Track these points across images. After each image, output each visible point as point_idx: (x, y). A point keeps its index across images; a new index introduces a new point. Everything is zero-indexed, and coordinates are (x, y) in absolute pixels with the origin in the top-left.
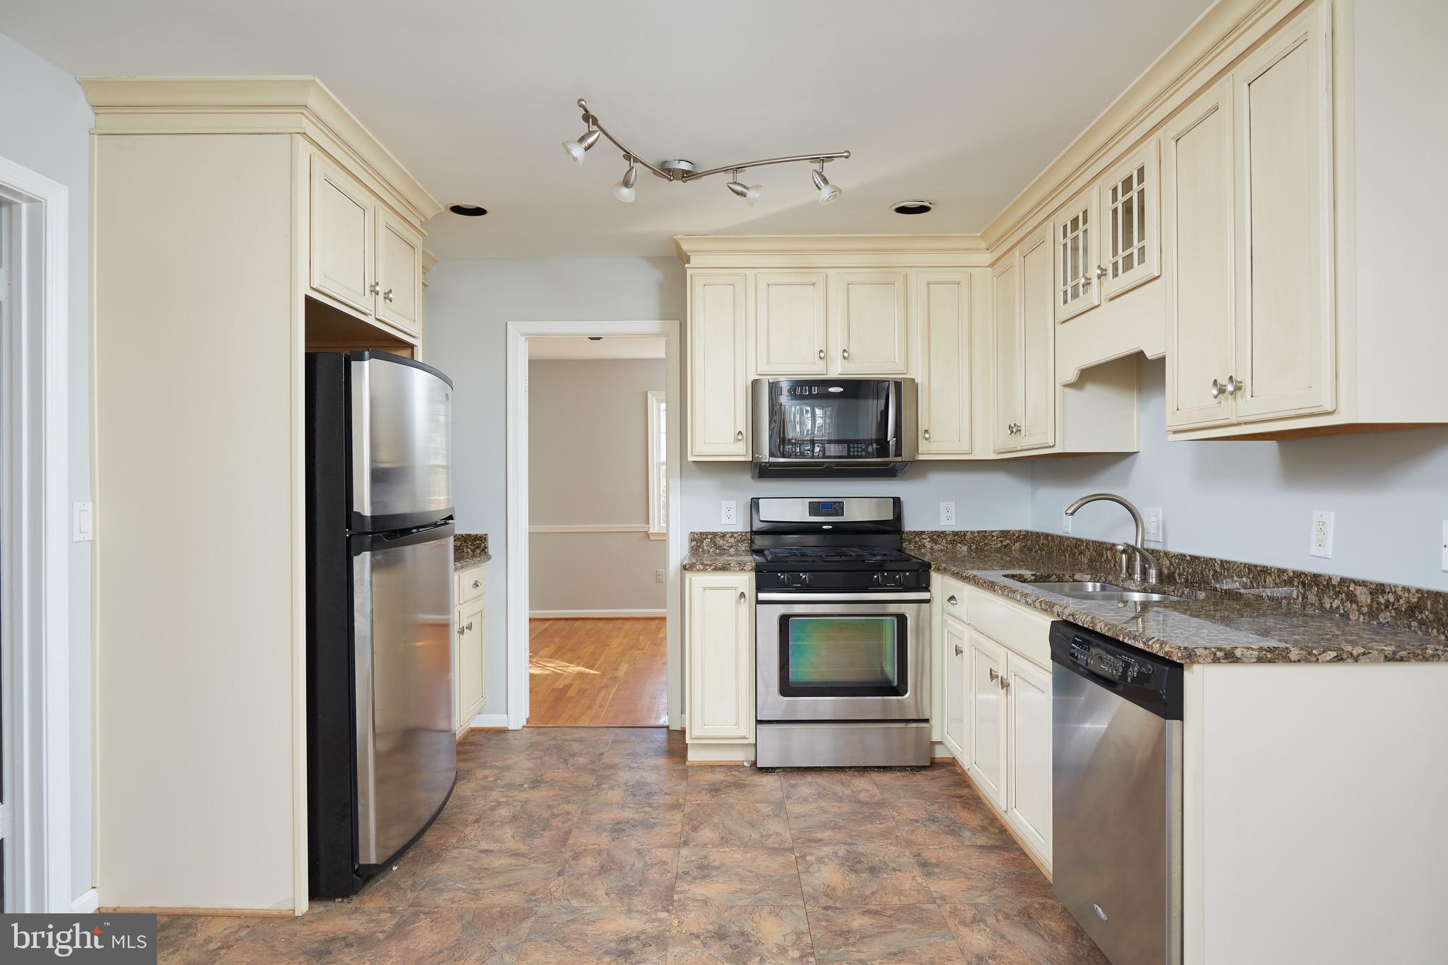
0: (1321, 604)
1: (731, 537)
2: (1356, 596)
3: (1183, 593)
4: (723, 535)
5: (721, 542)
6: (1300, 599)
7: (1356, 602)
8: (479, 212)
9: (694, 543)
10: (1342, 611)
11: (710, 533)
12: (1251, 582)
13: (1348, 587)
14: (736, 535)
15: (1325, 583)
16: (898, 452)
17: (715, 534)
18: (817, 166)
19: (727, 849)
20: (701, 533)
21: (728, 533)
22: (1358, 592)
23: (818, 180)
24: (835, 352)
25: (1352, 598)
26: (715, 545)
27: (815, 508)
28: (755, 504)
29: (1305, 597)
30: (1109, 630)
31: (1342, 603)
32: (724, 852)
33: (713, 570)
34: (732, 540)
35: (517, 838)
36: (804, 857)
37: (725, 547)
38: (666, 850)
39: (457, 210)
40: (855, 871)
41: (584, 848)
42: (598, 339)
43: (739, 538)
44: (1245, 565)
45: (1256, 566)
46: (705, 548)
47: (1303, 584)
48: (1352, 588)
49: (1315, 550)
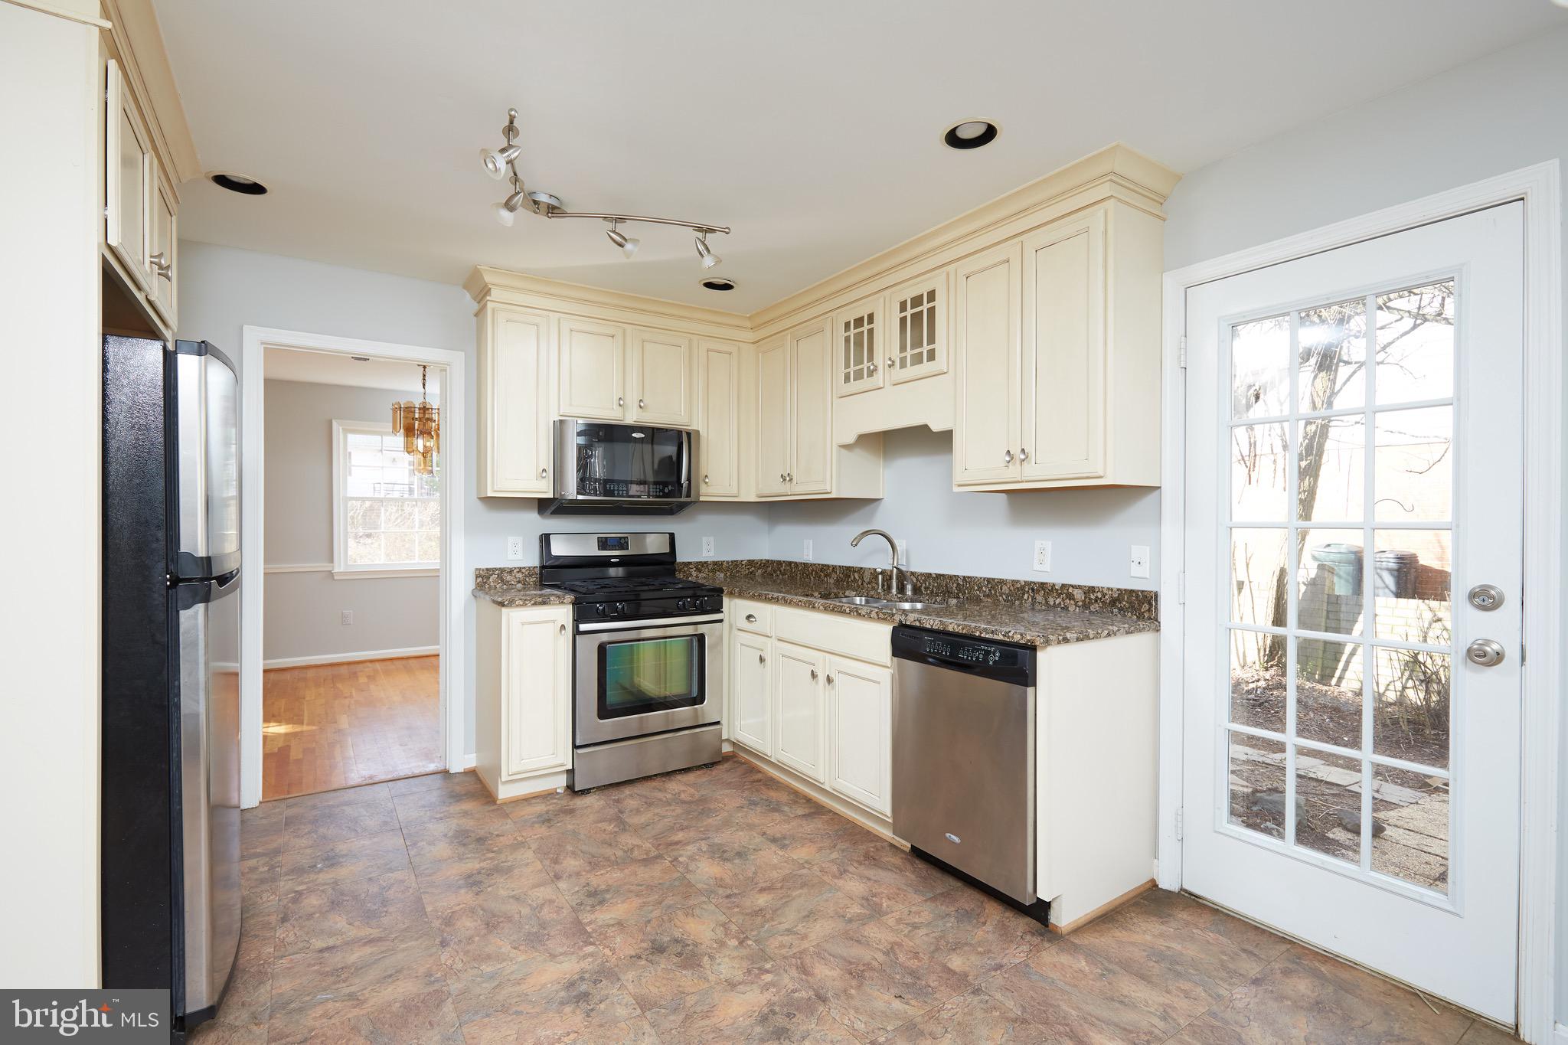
0: (1047, 602)
1: (518, 572)
2: (1073, 595)
3: (936, 601)
4: (511, 571)
5: (509, 578)
6: (1030, 600)
7: (1074, 599)
8: (256, 189)
9: (480, 580)
10: (1063, 606)
11: (496, 569)
12: (989, 590)
13: (1068, 590)
14: (524, 570)
15: (1050, 588)
16: (688, 495)
17: (502, 570)
18: (700, 235)
19: (602, 872)
20: (487, 570)
21: (515, 568)
22: (1075, 593)
23: (701, 248)
24: (632, 400)
25: (1070, 597)
26: (502, 580)
27: (603, 543)
28: (545, 540)
29: (1033, 598)
30: (963, 629)
31: (1063, 600)
32: (601, 874)
33: (533, 604)
34: (520, 575)
35: (356, 923)
36: (676, 859)
37: (513, 583)
39: (222, 181)
40: (728, 860)
41: (449, 911)
42: (365, 360)
43: (527, 573)
44: (984, 579)
45: (993, 579)
46: (492, 584)
47: (1033, 590)
48: (1070, 591)
49: (1037, 567)
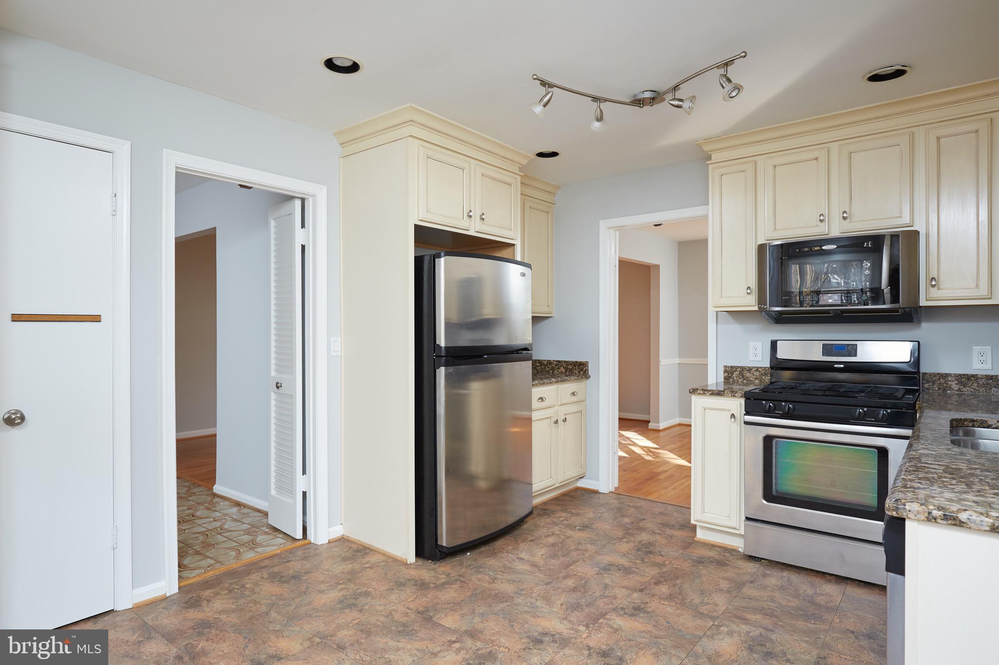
1: (756, 371)
4: (750, 369)
5: (748, 375)
8: (554, 154)
9: (726, 374)
11: (738, 367)
14: (760, 370)
16: (895, 298)
17: (743, 369)
19: (667, 603)
20: (731, 367)
21: (753, 367)
24: (836, 215)
26: (743, 376)
27: (828, 350)
28: (774, 345)
32: (663, 604)
34: (757, 373)
35: (544, 556)
36: (719, 626)
37: (751, 379)
38: (625, 590)
39: (541, 155)
42: (660, 225)
43: (763, 372)
46: (735, 378)
